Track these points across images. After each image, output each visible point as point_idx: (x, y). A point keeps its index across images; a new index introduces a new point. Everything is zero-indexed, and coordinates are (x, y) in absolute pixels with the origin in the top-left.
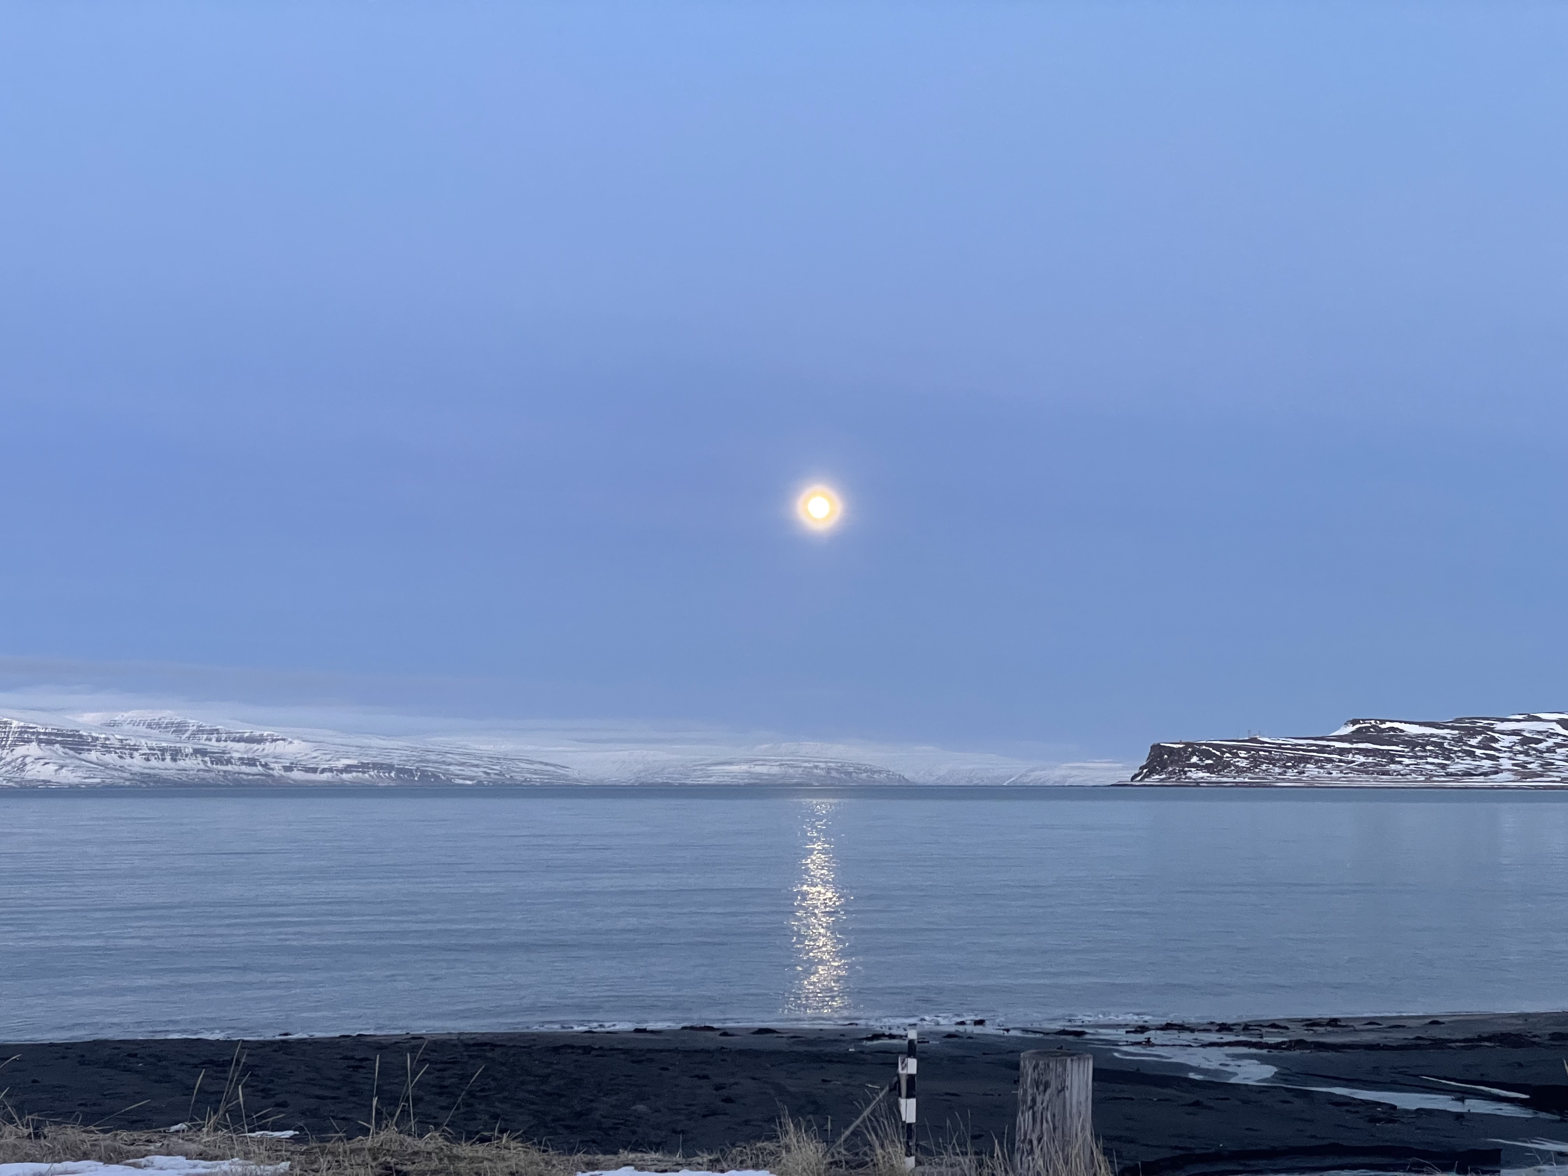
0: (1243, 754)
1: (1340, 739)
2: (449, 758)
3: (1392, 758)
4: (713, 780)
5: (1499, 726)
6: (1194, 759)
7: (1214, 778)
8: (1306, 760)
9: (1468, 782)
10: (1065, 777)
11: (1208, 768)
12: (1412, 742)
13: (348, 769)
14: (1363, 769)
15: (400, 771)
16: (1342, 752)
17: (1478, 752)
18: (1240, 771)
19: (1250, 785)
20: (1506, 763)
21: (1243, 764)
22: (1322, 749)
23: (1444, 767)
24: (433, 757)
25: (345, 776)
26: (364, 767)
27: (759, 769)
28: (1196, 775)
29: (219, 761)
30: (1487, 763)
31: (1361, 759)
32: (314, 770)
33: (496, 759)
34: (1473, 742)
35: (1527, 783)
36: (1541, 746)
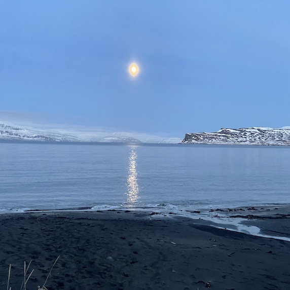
0: (202, 136)
1: (219, 133)
3: (228, 138)
4: (105, 141)
5: (247, 130)
6: (193, 138)
7: (197, 142)
8: (213, 138)
9: (243, 143)
10: (170, 142)
11: (196, 140)
12: (232, 134)
13: (35, 137)
14: (223, 140)
15: (46, 138)
16: (219, 136)
17: (243, 136)
18: (201, 140)
19: (203, 144)
20: (248, 139)
21: (202, 139)
22: (216, 135)
23: (237, 140)
24: (52, 134)
25: (35, 139)
26: (39, 136)
27: (113, 139)
28: (193, 141)
29: (10, 134)
30: (245, 139)
31: (223, 138)
32: (29, 137)
33: (64, 135)
34: (242, 134)
35: (252, 144)
36: (254, 135)
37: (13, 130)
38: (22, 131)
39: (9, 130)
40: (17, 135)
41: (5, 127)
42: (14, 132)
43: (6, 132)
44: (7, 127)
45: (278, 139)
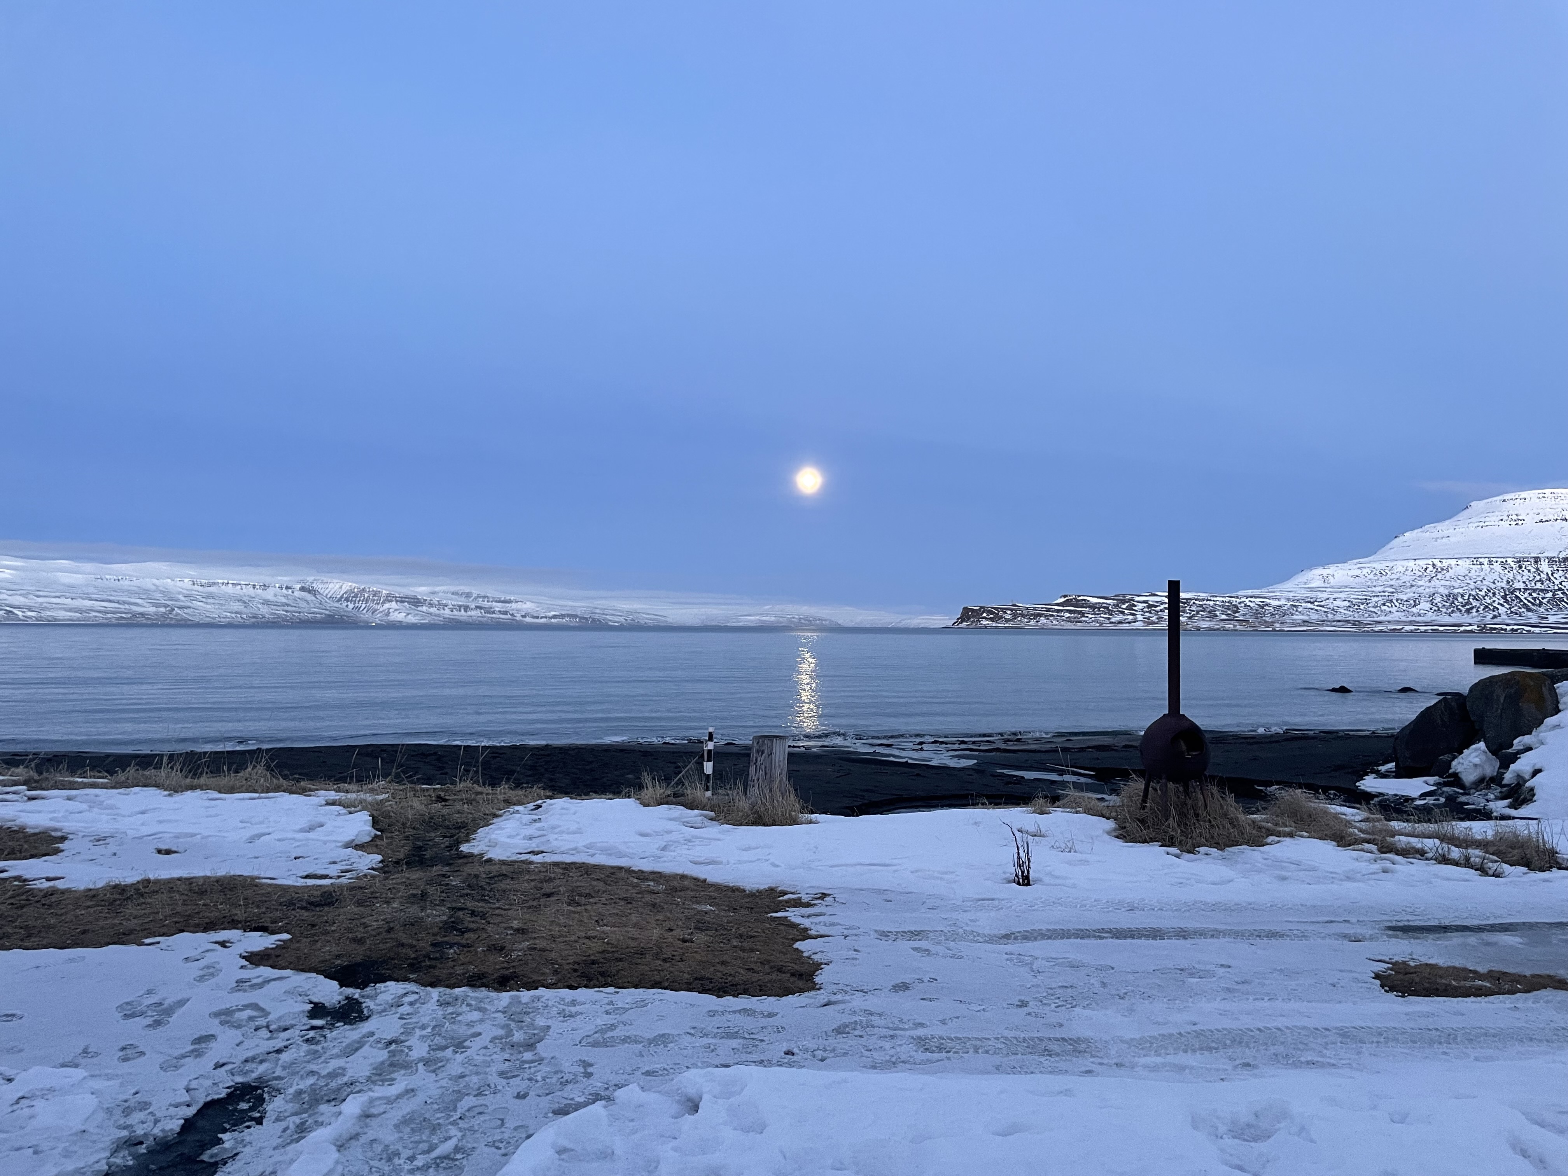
0: (1008, 612)
1: (1058, 605)
2: (606, 612)
3: (1083, 614)
4: (741, 624)
5: (1137, 599)
6: (985, 615)
7: (994, 624)
8: (1040, 615)
9: (1120, 626)
10: (919, 624)
11: (991, 619)
12: (1093, 607)
13: (554, 617)
14: (1069, 620)
15: (581, 618)
16: (1058, 611)
17: (1126, 612)
18: (1007, 621)
19: (1012, 628)
20: (1140, 617)
21: (1009, 617)
22: (1048, 610)
23: (1109, 619)
24: (598, 611)
25: (553, 620)
26: (562, 616)
27: (764, 618)
28: (985, 622)
29: (489, 612)
30: (1130, 617)
31: (1068, 615)
32: (537, 617)
33: (630, 612)
34: (1124, 606)
35: (1151, 627)
36: (1158, 609)
37: (494, 604)
38: (519, 606)
39: (486, 604)
40: (505, 613)
41: (476, 598)
42: (498, 606)
43: (477, 607)
44: (478, 596)
45: (1224, 617)
